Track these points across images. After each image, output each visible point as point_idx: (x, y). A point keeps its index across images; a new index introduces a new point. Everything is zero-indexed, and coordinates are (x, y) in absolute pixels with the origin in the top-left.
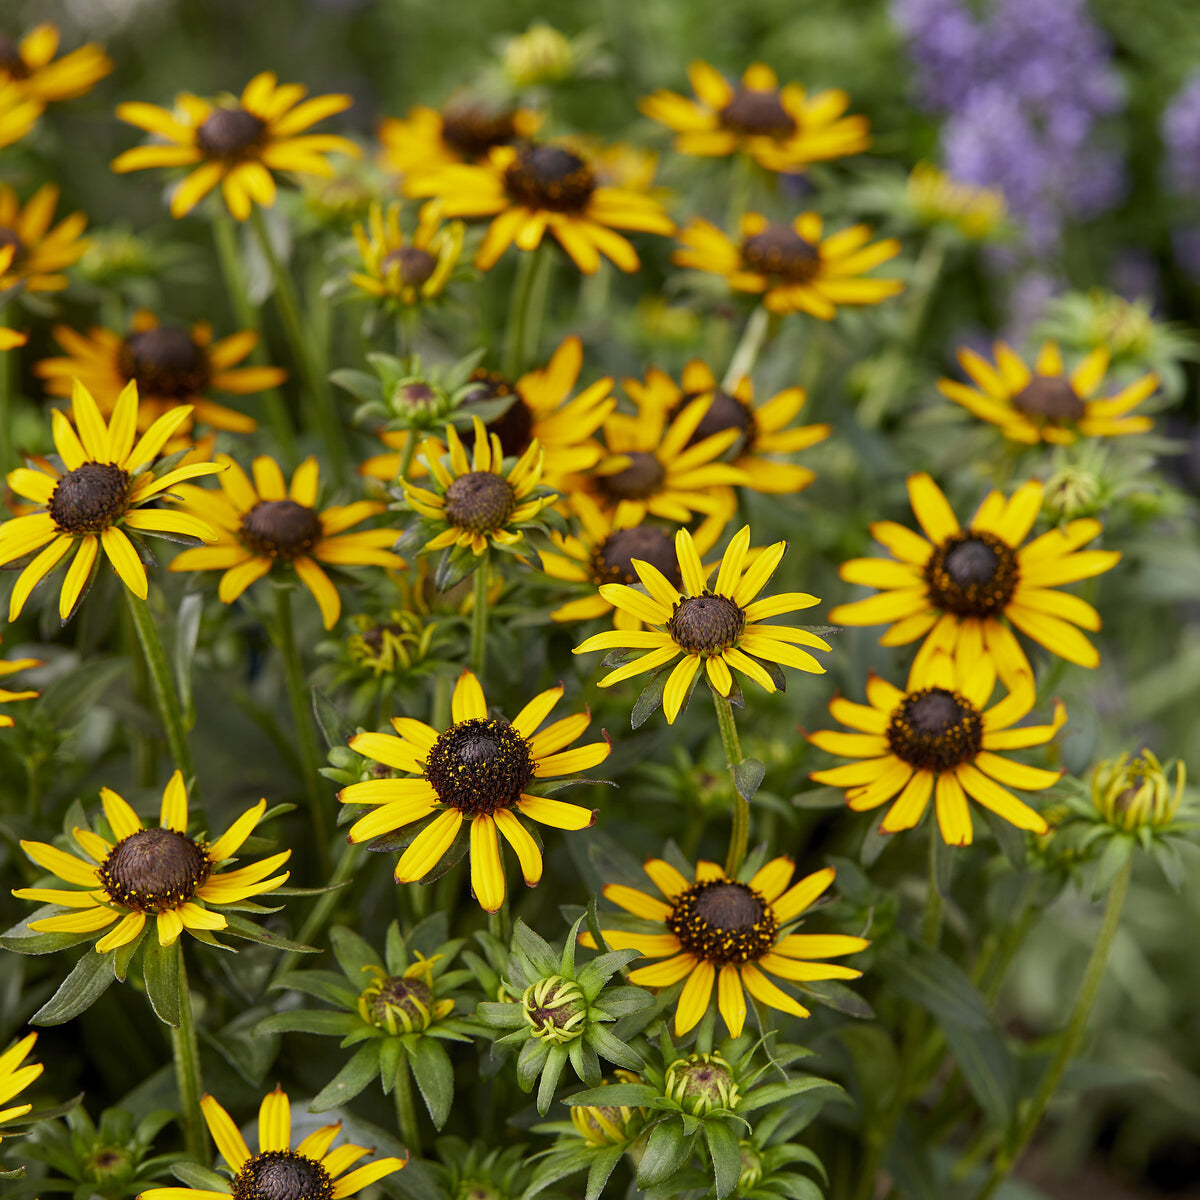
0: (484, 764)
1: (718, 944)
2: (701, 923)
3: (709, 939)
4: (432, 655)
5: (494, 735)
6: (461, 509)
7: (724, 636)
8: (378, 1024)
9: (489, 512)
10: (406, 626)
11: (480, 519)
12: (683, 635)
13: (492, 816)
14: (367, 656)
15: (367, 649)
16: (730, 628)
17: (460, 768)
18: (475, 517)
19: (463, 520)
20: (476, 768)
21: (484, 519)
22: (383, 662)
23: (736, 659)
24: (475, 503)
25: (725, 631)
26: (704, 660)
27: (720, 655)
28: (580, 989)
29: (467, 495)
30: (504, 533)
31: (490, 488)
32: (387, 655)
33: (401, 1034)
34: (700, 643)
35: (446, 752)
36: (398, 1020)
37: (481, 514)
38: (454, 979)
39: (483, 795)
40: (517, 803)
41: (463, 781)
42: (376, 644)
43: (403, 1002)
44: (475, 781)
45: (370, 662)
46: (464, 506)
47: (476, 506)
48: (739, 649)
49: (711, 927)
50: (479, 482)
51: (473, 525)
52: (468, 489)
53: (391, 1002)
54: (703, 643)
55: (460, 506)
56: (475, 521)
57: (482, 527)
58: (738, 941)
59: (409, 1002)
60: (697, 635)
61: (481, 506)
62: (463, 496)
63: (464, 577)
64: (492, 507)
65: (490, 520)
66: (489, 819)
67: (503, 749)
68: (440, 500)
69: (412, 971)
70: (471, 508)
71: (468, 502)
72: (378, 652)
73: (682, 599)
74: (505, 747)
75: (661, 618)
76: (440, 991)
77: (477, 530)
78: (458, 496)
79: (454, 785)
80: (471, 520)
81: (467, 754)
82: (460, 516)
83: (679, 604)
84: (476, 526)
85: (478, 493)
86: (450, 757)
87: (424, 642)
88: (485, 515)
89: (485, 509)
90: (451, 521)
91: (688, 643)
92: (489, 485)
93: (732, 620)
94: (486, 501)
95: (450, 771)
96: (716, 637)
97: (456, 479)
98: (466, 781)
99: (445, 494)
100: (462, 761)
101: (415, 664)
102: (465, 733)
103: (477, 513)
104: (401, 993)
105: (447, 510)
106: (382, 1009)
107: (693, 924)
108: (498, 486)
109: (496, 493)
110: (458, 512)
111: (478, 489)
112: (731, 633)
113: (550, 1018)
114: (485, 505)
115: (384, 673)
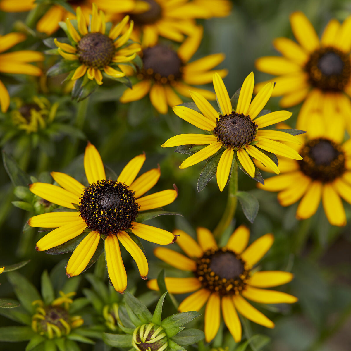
0: (115, 211)
1: (224, 286)
2: (214, 276)
3: (219, 285)
4: (56, 120)
5: (117, 191)
6: (88, 56)
7: (247, 139)
8: (42, 333)
9: (103, 58)
10: (42, 106)
11: (98, 61)
12: (224, 138)
13: (117, 236)
14: (22, 123)
15: (23, 120)
16: (250, 135)
17: (102, 213)
18: (96, 61)
19: (88, 62)
20: (111, 213)
21: (101, 62)
22: (31, 127)
23: (253, 151)
24: (95, 53)
25: (248, 137)
26: (235, 152)
27: (245, 149)
28: (164, 331)
29: (91, 48)
30: (111, 69)
31: (103, 44)
32: (34, 123)
33: (55, 338)
34: (234, 144)
35: (92, 202)
36: (54, 332)
37: (99, 59)
38: (79, 303)
39: (114, 227)
40: (131, 228)
41: (103, 219)
42: (27, 116)
43: (56, 321)
44: (110, 219)
45: (24, 127)
46: (89, 54)
47: (96, 55)
48: (255, 146)
49: (220, 279)
50: (97, 40)
51: (94, 65)
52: (91, 45)
53: (50, 322)
54: (236, 143)
55: (87, 55)
56: (95, 63)
57: (99, 65)
58: (234, 286)
59: (59, 322)
60: (233, 139)
61: (99, 55)
62: (89, 48)
63: (90, 94)
64: (105, 55)
65: (103, 62)
66: (115, 238)
67: (124, 200)
68: (73, 49)
69: (58, 302)
70: (94, 56)
71: (92, 52)
72: (29, 121)
73: (220, 116)
74: (124, 199)
75: (210, 127)
76: (72, 311)
77: (96, 68)
78: (86, 48)
79: (98, 221)
80: (93, 62)
81: (105, 204)
82: (87, 60)
83: (219, 119)
84: (96, 65)
85: (97, 47)
86: (95, 205)
87: (53, 114)
88: (101, 60)
89: (101, 56)
90: (80, 62)
91: (228, 143)
92: (102, 42)
93: (251, 130)
94: (102, 52)
95: (96, 214)
96: (243, 140)
97: (82, 37)
98: (104, 220)
99: (76, 46)
100: (102, 208)
101: (48, 126)
102: (101, 191)
103: (97, 59)
104: (54, 317)
105: (79, 55)
106: (44, 326)
107: (210, 276)
108: (107, 43)
109: (107, 47)
110: (86, 58)
111: (96, 44)
112: (251, 137)
113: (149, 348)
114: (101, 54)
115: (32, 133)
